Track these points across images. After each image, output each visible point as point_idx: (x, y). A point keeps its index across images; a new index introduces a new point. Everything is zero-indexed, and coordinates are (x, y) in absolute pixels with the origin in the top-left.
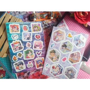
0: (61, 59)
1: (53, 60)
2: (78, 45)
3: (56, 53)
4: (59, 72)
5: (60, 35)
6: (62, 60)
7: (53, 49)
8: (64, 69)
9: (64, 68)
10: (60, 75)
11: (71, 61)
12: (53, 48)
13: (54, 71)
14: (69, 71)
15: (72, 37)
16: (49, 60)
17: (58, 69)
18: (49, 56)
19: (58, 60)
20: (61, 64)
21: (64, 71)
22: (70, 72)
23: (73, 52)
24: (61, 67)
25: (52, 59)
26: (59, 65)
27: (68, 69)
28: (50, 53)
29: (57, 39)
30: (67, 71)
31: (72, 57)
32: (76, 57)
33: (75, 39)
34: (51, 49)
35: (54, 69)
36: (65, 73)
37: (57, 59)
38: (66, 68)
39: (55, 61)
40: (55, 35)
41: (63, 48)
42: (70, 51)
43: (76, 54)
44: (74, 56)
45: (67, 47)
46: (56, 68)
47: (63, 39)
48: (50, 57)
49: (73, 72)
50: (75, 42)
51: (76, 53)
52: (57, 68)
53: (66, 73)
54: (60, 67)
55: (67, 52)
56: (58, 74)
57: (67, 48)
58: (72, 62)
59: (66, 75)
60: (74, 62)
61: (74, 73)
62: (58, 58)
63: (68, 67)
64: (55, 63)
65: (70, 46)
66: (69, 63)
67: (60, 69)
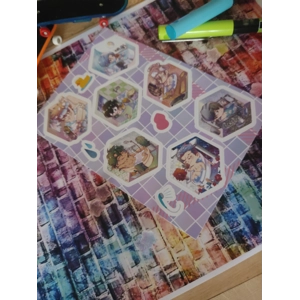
0: (154, 133)
1: (148, 165)
2: (126, 63)
3: (126, 146)
4: (209, 158)
5: (65, 112)
6: (159, 131)
7: (106, 154)
8: (202, 134)
9: (197, 131)
10: (222, 155)
11: (176, 101)
12: (102, 153)
13: (198, 180)
14: (213, 117)
15: (90, 75)
16: (142, 182)
17: (195, 158)
18: (128, 178)
19: (156, 148)
20: (174, 141)
21: (210, 138)
22: (221, 114)
23: (142, 85)
24: (187, 143)
25: (142, 169)
26: (178, 147)
27: (203, 119)
28: (117, 170)
29: (74, 127)
30: (214, 125)
31: (161, 92)
32: (164, 79)
33: (102, 68)
34: (101, 159)
35: (188, 175)
36: (218, 133)
37: (150, 148)
38: (197, 126)
39: (156, 159)
40: (58, 129)
41: (117, 116)
42: (136, 92)
43: (154, 75)
44: (159, 83)
45: (118, 98)
46: (188, 166)
47: (85, 108)
48: (131, 175)
49: (223, 103)
50: (110, 70)
51: (150, 75)
52: (188, 161)
53: (221, 130)
54: (189, 146)
55: (135, 104)
56: (218, 165)
57: (120, 100)
58: (182, 97)
59: (228, 132)
60: (182, 90)
61: (227, 98)
62: (147, 143)
63: (197, 117)
64: (164, 162)
65: (118, 88)
66: (180, 109)
67: (194, 151)
